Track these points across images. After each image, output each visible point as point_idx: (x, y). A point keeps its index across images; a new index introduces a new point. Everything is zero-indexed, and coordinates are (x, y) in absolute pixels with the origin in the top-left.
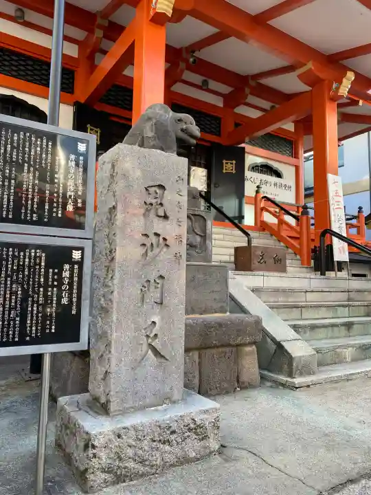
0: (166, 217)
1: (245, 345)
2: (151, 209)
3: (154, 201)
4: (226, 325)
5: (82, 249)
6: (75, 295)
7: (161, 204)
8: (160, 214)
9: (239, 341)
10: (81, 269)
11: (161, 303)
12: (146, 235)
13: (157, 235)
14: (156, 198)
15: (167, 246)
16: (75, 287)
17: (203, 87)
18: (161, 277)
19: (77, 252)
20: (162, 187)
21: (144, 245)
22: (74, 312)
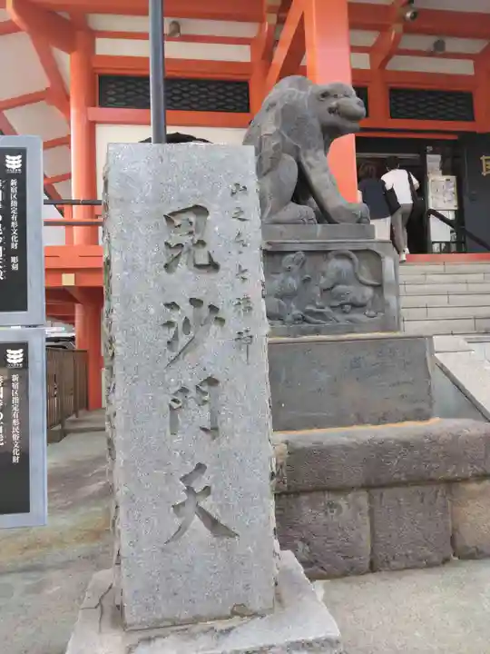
0: (213, 266)
1: (466, 480)
2: (179, 255)
3: (186, 240)
4: (420, 445)
5: (24, 346)
6: (16, 430)
7: (202, 243)
8: (199, 262)
9: (450, 472)
10: (24, 381)
11: (216, 429)
12: (173, 306)
13: (196, 302)
14: (191, 233)
15: (221, 321)
16: (15, 415)
17: (438, 51)
18: (212, 382)
19: (15, 352)
20: (200, 210)
21: (170, 324)
22: (15, 460)
